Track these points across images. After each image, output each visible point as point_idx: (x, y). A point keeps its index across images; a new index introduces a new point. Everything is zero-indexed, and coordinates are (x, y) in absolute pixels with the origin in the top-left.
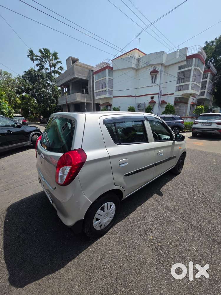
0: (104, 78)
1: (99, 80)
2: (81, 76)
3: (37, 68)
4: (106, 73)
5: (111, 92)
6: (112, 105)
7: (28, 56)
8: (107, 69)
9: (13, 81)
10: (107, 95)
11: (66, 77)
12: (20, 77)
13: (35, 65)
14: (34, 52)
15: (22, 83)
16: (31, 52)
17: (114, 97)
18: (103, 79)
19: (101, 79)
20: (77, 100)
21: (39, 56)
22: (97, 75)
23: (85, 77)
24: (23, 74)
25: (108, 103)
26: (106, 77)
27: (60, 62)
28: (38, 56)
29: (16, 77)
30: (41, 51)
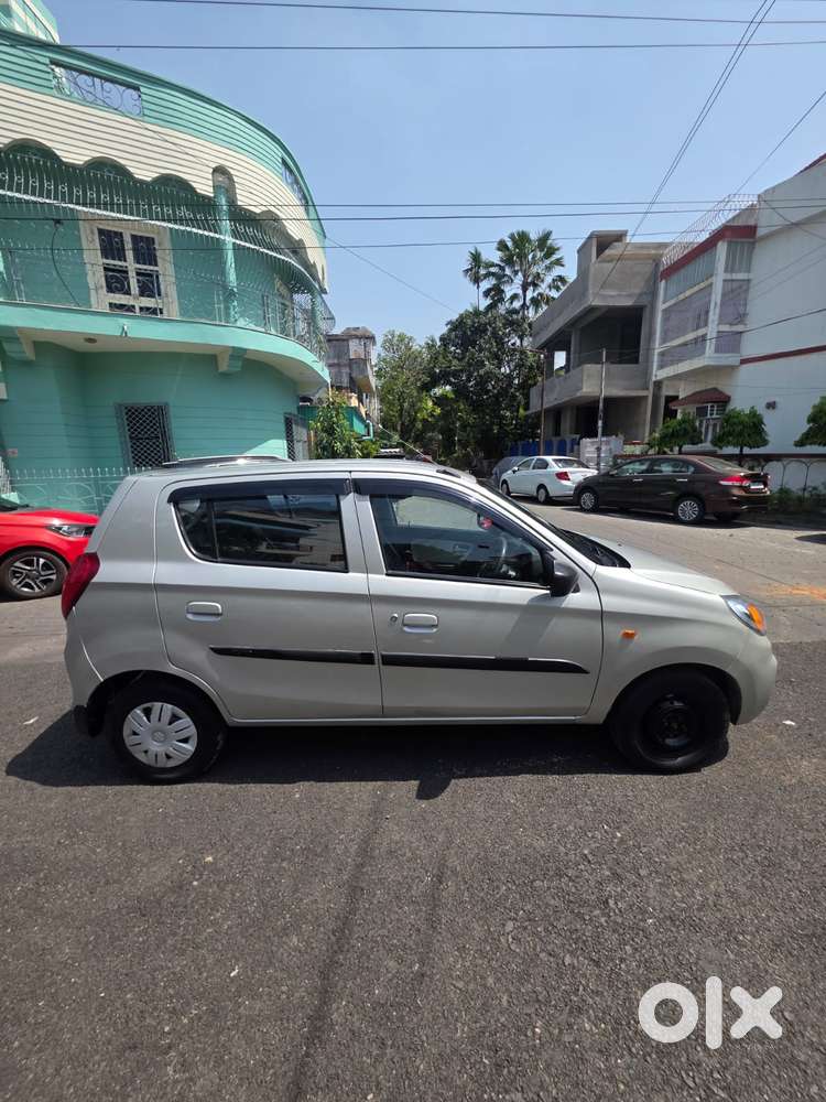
0: (702, 285)
1: (681, 297)
2: (612, 296)
3: (484, 303)
4: (713, 263)
5: (729, 342)
6: (729, 398)
7: (467, 271)
8: (720, 244)
9: (415, 357)
10: (709, 357)
11: (560, 314)
12: (432, 341)
13: (481, 294)
14: (484, 257)
15: (434, 358)
16: (476, 258)
17: (743, 362)
18: (696, 289)
19: (688, 293)
20: (584, 390)
21: (497, 261)
22: (675, 278)
23: (630, 296)
24: (445, 330)
25: (715, 389)
26: (714, 279)
27: (559, 262)
28: (493, 265)
29: (423, 344)
30: (502, 246)
